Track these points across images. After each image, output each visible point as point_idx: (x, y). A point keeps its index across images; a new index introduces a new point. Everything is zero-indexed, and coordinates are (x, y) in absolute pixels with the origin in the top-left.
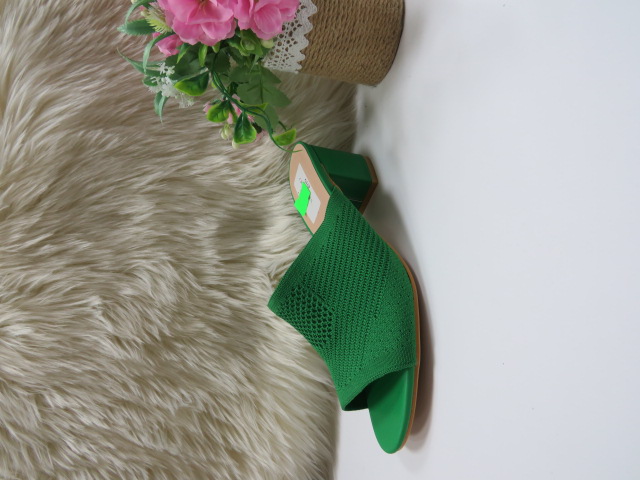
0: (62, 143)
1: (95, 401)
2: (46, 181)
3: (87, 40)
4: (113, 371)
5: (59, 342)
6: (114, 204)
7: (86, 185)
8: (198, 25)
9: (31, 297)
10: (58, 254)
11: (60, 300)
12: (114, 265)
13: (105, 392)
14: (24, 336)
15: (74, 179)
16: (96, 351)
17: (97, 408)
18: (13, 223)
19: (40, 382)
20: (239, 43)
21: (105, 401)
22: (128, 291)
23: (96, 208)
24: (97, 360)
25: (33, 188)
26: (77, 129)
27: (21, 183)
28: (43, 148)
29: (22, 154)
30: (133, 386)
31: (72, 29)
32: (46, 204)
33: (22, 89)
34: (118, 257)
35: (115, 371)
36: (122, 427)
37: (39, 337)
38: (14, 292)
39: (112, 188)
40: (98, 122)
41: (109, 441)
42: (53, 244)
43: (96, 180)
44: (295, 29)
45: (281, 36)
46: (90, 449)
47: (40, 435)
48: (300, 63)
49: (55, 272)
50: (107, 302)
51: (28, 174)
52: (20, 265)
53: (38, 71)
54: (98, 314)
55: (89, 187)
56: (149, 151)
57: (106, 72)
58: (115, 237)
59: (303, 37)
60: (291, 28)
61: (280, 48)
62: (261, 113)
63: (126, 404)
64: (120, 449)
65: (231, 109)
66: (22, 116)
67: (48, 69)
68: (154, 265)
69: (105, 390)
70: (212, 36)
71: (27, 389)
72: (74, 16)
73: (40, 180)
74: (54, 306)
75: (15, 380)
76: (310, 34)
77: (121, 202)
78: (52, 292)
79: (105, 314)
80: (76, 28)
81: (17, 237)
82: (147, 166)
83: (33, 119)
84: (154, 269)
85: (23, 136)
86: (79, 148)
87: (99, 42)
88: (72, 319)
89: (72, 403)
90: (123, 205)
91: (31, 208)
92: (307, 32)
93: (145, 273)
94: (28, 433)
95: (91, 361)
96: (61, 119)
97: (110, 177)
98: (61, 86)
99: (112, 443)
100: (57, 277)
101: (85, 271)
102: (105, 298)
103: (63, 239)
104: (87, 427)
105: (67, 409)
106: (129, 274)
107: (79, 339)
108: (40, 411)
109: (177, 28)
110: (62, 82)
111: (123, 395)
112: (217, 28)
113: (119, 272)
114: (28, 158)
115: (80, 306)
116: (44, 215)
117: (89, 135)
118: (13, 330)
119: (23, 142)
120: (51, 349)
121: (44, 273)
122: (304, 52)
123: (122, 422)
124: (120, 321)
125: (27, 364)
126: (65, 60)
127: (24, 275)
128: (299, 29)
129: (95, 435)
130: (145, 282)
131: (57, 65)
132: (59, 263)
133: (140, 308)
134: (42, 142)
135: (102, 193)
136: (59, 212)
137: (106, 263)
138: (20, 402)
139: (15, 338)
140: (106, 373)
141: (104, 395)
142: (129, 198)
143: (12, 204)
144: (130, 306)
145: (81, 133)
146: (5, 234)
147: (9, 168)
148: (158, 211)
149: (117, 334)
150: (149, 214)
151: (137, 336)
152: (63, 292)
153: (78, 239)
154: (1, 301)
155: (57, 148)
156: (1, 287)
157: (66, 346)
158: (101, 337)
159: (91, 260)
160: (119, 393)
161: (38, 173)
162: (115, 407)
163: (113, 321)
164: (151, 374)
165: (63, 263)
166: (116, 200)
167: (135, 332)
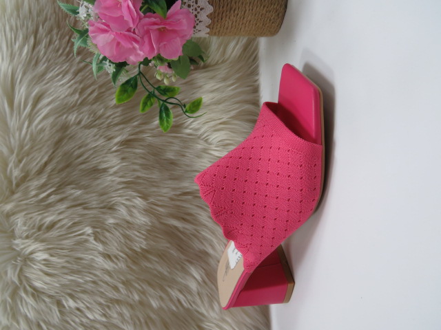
0: (53, 125)
1: (95, 302)
2: (46, 153)
4: (105, 279)
5: (67, 262)
6: (95, 162)
7: (74, 151)
9: (48, 232)
10: (62, 200)
11: (64, 233)
12: (99, 204)
13: (102, 294)
14: (45, 260)
15: (66, 148)
16: (92, 266)
17: (97, 307)
18: (30, 184)
19: (58, 291)
22: (111, 221)
24: (95, 272)
25: (39, 159)
26: (61, 113)
27: (31, 156)
28: (42, 130)
29: (28, 136)
30: (120, 286)
32: (49, 168)
33: (21, 91)
34: (102, 197)
35: (107, 278)
36: (115, 318)
37: (54, 259)
38: (34, 231)
39: (91, 152)
40: (73, 107)
42: (57, 194)
43: (80, 148)
47: (61, 327)
48: (208, 26)
49: (60, 214)
50: (98, 230)
51: (35, 148)
52: (39, 211)
54: (91, 239)
55: (76, 153)
58: (98, 185)
63: (118, 302)
66: (25, 109)
68: (127, 199)
71: (50, 296)
73: (42, 153)
74: (61, 237)
75: (43, 291)
77: (99, 161)
78: (58, 228)
79: (96, 239)
81: (33, 193)
83: (33, 110)
84: (127, 203)
85: (26, 123)
86: (65, 127)
88: (75, 245)
89: (81, 305)
90: (100, 162)
91: (40, 172)
93: (122, 206)
94: (54, 326)
95: (90, 273)
96: (49, 108)
97: (88, 144)
98: (46, 84)
100: (61, 217)
101: (79, 210)
102: (94, 227)
103: (63, 190)
104: (91, 320)
105: (77, 309)
106: (111, 208)
107: (81, 259)
108: (60, 311)
110: (44, 82)
111: (114, 295)
113: (104, 208)
114: (33, 139)
115: (79, 235)
116: (49, 176)
117: (70, 117)
118: (37, 256)
119: (28, 127)
120: (63, 267)
121: (53, 214)
123: (115, 315)
124: (108, 242)
125: (47, 279)
127: (40, 217)
129: (98, 326)
130: (123, 211)
132: (62, 207)
133: (121, 232)
134: (40, 127)
135: (85, 156)
136: (59, 172)
137: (94, 202)
138: (47, 306)
139: (39, 262)
140: (101, 280)
141: (101, 297)
142: (103, 157)
143: (28, 171)
144: (114, 229)
145: (65, 116)
146: (26, 192)
147: (21, 146)
148: (124, 164)
149: (106, 252)
150: (118, 167)
151: (122, 252)
152: (66, 227)
153: (73, 189)
154: (27, 237)
155: (51, 129)
156: (25, 228)
157: (72, 264)
158: (95, 256)
159: (83, 201)
160: (112, 294)
161: (41, 148)
162: (111, 305)
163: (103, 243)
164: (134, 278)
165: (64, 206)
166: (96, 159)
167: (119, 249)
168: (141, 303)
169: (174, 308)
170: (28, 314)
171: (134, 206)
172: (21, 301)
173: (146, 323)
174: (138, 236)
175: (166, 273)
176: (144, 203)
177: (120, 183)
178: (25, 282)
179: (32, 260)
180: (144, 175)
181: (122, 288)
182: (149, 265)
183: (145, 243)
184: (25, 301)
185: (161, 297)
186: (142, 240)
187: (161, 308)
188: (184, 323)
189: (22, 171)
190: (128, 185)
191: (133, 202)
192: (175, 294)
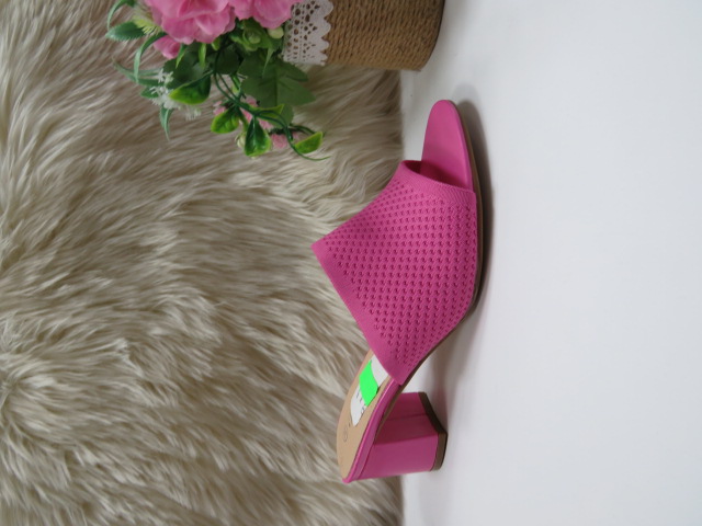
0: (70, 171)
1: (128, 455)
2: (56, 215)
3: (89, 51)
4: (146, 421)
5: (85, 392)
6: (135, 235)
7: (101, 216)
8: (192, 20)
9: (53, 344)
10: (78, 294)
11: (82, 346)
12: (139, 303)
13: (139, 445)
14: (47, 388)
15: (88, 210)
16: (125, 400)
17: (132, 464)
18: (27, 263)
19: (67, 437)
20: (241, 36)
21: (140, 455)
22: (157, 331)
23: (115, 240)
24: (129, 409)
25: (43, 225)
26: (84, 154)
27: (32, 219)
28: (52, 178)
29: (29, 187)
30: (170, 435)
31: (70, 40)
32: (60, 240)
33: (22, 115)
34: (143, 293)
35: (149, 420)
36: (160, 483)
37: (63, 387)
38: (32, 340)
39: (130, 217)
40: (108, 143)
41: (147, 499)
42: (72, 283)
43: (111, 210)
44: (312, 12)
45: (297, 22)
46: (127, 509)
47: (71, 494)
48: (325, 52)
49: (75, 315)
50: (136, 344)
51: (39, 207)
52: (38, 310)
53: (38, 92)
54: (125, 358)
55: (104, 218)
56: (167, 171)
57: (111, 85)
58: (138, 272)
59: (323, 20)
60: (307, 12)
61: (297, 37)
62: (276, 117)
63: (164, 457)
64: (160, 507)
65: (241, 116)
66: (25, 144)
67: (49, 88)
68: (184, 299)
69: (139, 442)
70: (209, 31)
71: (55, 446)
72: (72, 24)
73: (50, 215)
74: (77, 353)
75: (42, 436)
76: (331, 16)
77: (141, 233)
78: (72, 338)
79: (132, 358)
80: (74, 40)
81: (31, 279)
82: (166, 187)
83: (38, 146)
84: (184, 305)
85: (27, 166)
86: (89, 175)
87: (101, 52)
88: (98, 365)
89: (105, 460)
90: (143, 235)
91: (44, 245)
92: (327, 13)
93: (176, 309)
94: (59, 493)
95: (122, 411)
96: (66, 144)
97: (126, 204)
98: (64, 106)
99: (150, 501)
100: (78, 320)
101: (107, 311)
102: (130, 340)
103: (82, 278)
104: (121, 485)
105: (99, 466)
106: (157, 311)
107: (107, 388)
108: (70, 469)
109: (167, 27)
110: (64, 102)
111: (159, 446)
112: (213, 22)
113: (146, 309)
114: (36, 192)
115: (105, 350)
116: (58, 253)
117: (98, 159)
118: (36, 382)
119: (29, 173)
120: (78, 400)
121: (63, 316)
122: (326, 38)
123: (160, 478)
124: (151, 364)
125: (52, 418)
126: (66, 76)
127: (41, 320)
128: (317, 12)
129: (132, 493)
130: (176, 318)
131: (59, 83)
132: (79, 304)
133: (173, 348)
134: (48, 172)
135: (120, 224)
136: (74, 248)
137: (131, 300)
138: (48, 460)
139: (39, 390)
140: (138, 423)
141: (138, 449)
142: (149, 227)
143: (24, 243)
144: (161, 346)
145: (90, 158)
146: (19, 277)
147: (16, 203)
148: (182, 241)
149: (148, 380)
150: (173, 244)
151: (172, 380)
152: (85, 336)
153: (98, 276)
154: (19, 351)
155: (66, 178)
156: (17, 336)
157: (93, 395)
158: (131, 385)
159: (114, 298)
160: (155, 445)
161: (47, 207)
162: (152, 461)
163: (144, 365)
164: (190, 421)
165: (83, 304)
166: (135, 230)
167: (168, 375)
168: (200, 461)
169: (253, 472)
170: (17, 474)
171: (194, 311)
172: (6, 453)
173: (208, 492)
174: (198, 357)
175: (241, 415)
176: (212, 306)
177: (174, 272)
178: (12, 422)
179: (27, 387)
180: (213, 261)
181: (171, 436)
182: (215, 402)
183: (209, 368)
184: (12, 451)
185: (231, 454)
186: (206, 364)
187: (231, 471)
188: (267, 495)
189: (16, 240)
190: (187, 276)
191: (193, 304)
192: (254, 447)
